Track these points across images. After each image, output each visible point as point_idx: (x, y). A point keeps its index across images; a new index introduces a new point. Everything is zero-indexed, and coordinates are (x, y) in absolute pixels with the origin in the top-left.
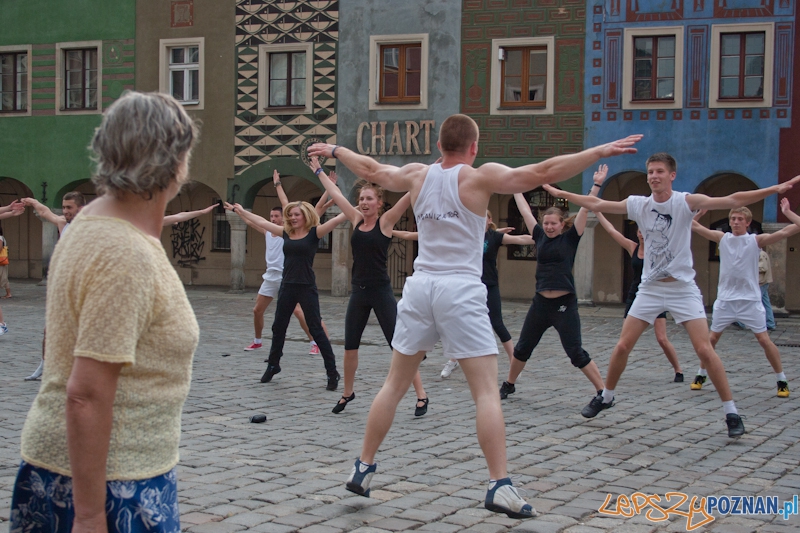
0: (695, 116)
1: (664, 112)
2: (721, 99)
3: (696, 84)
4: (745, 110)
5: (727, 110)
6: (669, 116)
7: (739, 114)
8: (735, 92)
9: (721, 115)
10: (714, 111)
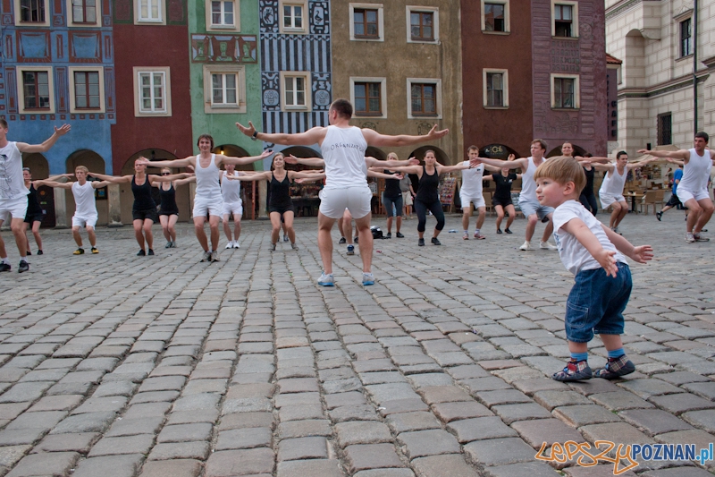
0: (63, 117)
1: (44, 115)
2: (77, 108)
3: (62, 99)
4: (91, 114)
5: (81, 114)
6: (48, 118)
7: (87, 117)
8: (85, 105)
9: (78, 117)
10: (73, 115)
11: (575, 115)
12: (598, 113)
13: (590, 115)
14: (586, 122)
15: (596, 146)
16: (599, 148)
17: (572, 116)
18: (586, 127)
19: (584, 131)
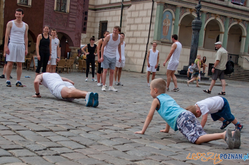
11: (66, 16)
12: (78, 17)
13: (74, 18)
14: (72, 21)
15: (75, 35)
16: (77, 37)
17: (64, 17)
18: (71, 24)
19: (70, 26)
